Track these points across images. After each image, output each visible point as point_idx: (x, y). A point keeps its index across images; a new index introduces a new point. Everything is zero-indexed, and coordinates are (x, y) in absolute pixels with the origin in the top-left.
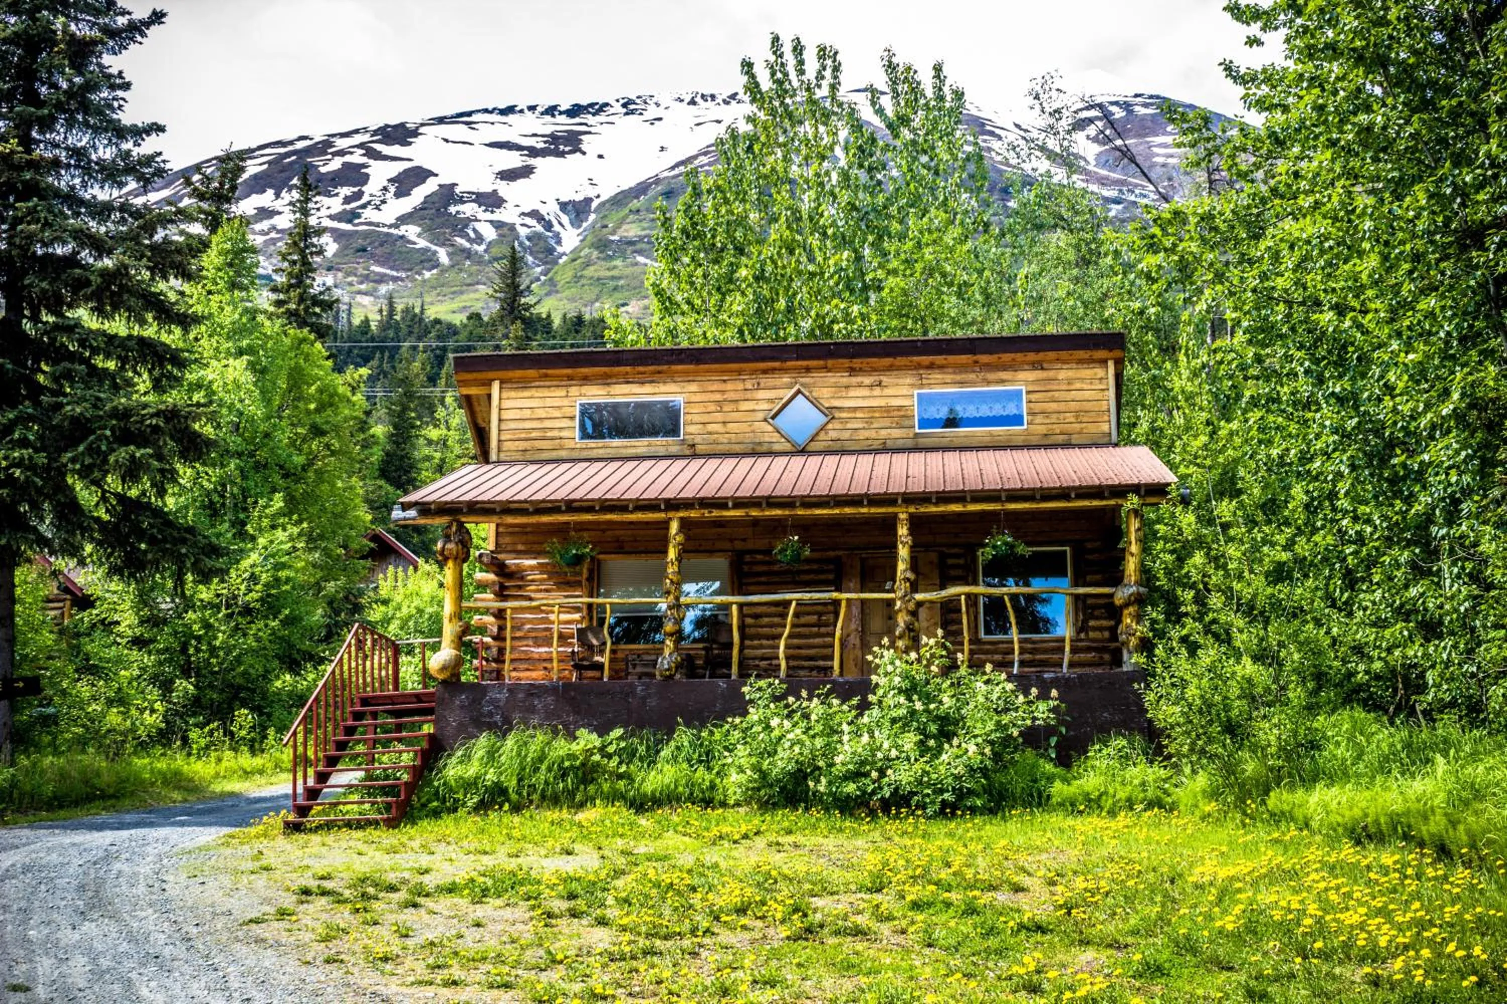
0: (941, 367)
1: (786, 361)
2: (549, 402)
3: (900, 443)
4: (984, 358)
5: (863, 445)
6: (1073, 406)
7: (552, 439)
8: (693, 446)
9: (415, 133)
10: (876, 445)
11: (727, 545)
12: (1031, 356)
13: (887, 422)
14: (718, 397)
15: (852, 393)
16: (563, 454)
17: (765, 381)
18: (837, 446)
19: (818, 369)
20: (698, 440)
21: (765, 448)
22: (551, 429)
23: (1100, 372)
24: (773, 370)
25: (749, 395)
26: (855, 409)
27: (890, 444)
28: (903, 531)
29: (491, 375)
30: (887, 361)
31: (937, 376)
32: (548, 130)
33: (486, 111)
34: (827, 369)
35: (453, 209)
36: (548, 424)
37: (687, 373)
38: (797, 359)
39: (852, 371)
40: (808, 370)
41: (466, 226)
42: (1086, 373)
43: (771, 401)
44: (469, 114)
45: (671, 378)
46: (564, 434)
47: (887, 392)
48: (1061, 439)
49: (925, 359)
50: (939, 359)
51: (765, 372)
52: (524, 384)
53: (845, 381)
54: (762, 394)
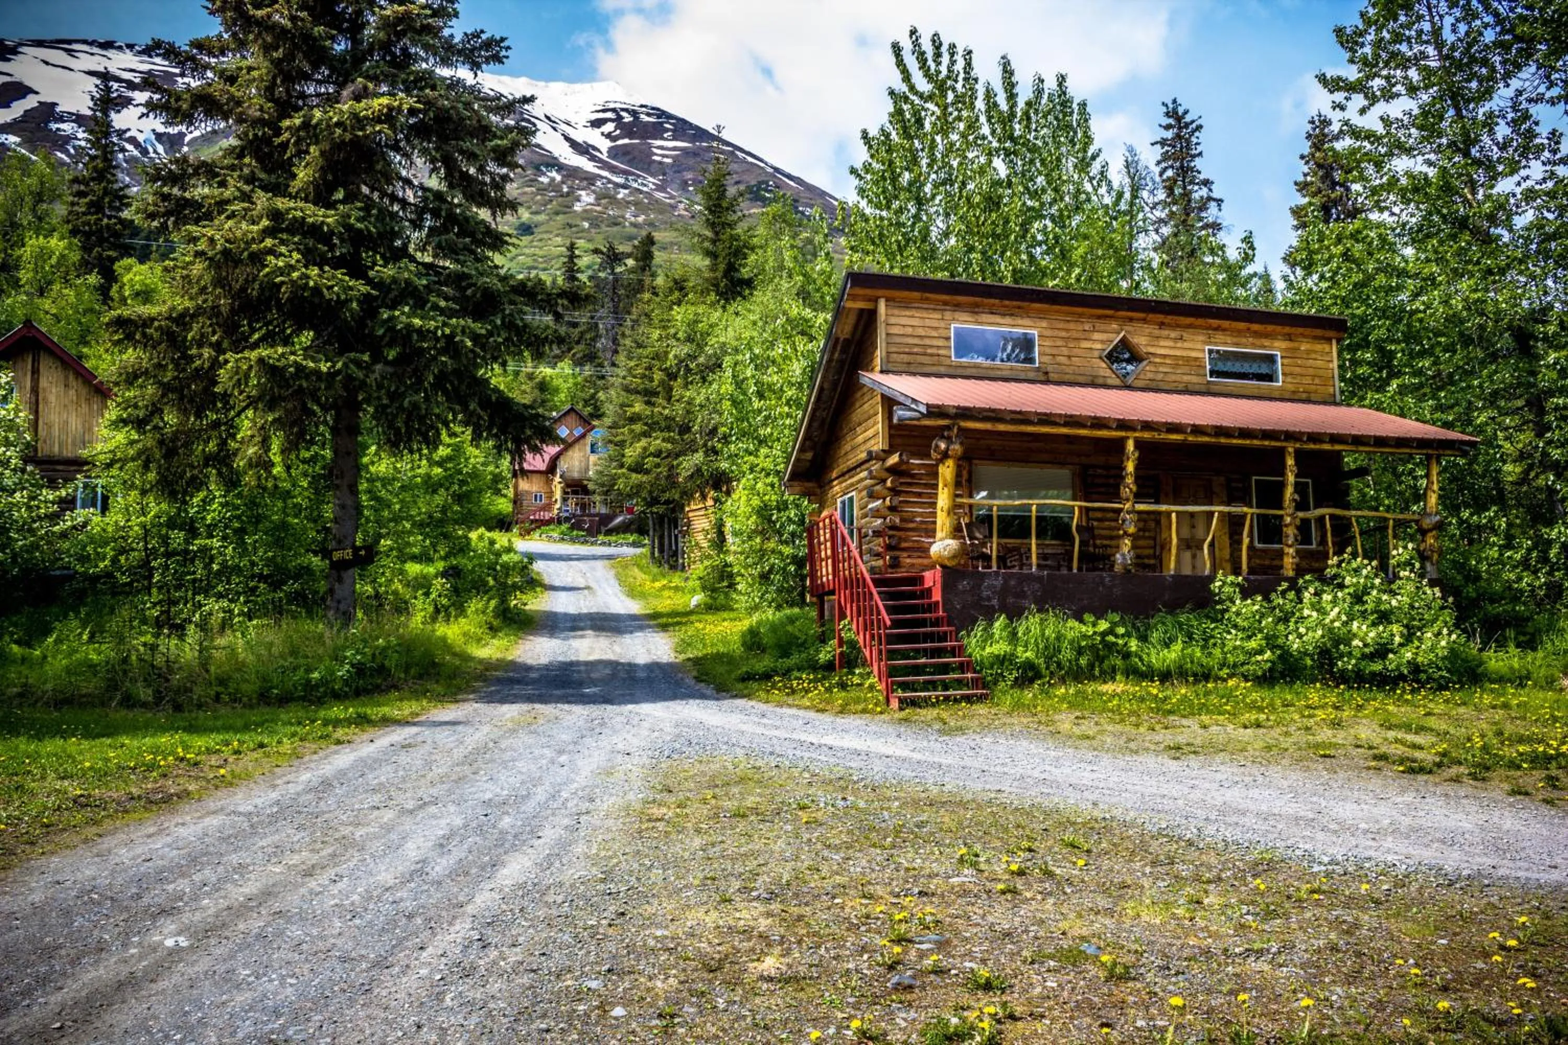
0: (1224, 330)
1: (1117, 310)
2: (928, 323)
3: (1197, 388)
4: (1255, 327)
5: (1172, 386)
6: (1311, 371)
7: (932, 355)
8: (1046, 373)
9: (14, 51)
10: (1181, 387)
11: (1077, 460)
12: (1287, 329)
13: (1186, 369)
14: (1064, 334)
15: (1162, 343)
16: (942, 370)
17: (1099, 325)
18: (1153, 385)
19: (1139, 320)
20: (1050, 369)
21: (1100, 381)
22: (931, 347)
23: (1327, 348)
24: (1107, 317)
25: (1087, 335)
26: (1165, 356)
27: (1190, 388)
28: (1290, 462)
29: (880, 292)
30: (1189, 320)
31: (1220, 337)
32: (145, 67)
33: (85, 42)
34: (1144, 320)
35: (54, 126)
36: (927, 342)
37: (1039, 311)
38: (1128, 310)
39: (1162, 325)
40: (1131, 319)
41: (67, 143)
42: (1318, 347)
43: (1102, 342)
44: (69, 42)
45: (1027, 314)
46: (942, 352)
47: (1186, 345)
48: (1304, 396)
49: (1215, 322)
50: (1226, 324)
51: (1099, 317)
52: (906, 305)
53: (1157, 332)
54: (1096, 336)
